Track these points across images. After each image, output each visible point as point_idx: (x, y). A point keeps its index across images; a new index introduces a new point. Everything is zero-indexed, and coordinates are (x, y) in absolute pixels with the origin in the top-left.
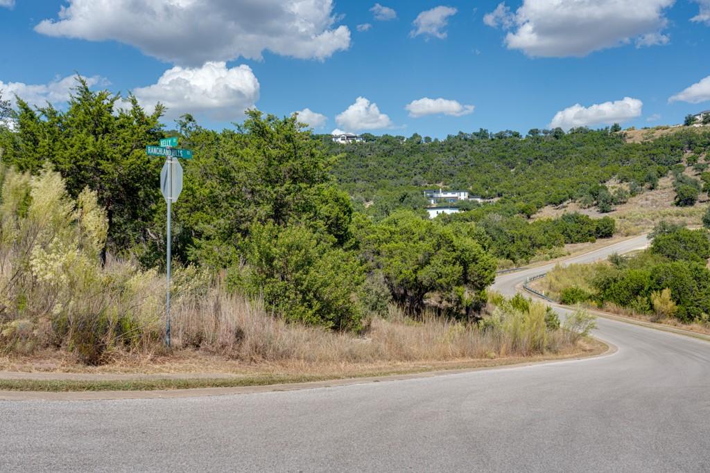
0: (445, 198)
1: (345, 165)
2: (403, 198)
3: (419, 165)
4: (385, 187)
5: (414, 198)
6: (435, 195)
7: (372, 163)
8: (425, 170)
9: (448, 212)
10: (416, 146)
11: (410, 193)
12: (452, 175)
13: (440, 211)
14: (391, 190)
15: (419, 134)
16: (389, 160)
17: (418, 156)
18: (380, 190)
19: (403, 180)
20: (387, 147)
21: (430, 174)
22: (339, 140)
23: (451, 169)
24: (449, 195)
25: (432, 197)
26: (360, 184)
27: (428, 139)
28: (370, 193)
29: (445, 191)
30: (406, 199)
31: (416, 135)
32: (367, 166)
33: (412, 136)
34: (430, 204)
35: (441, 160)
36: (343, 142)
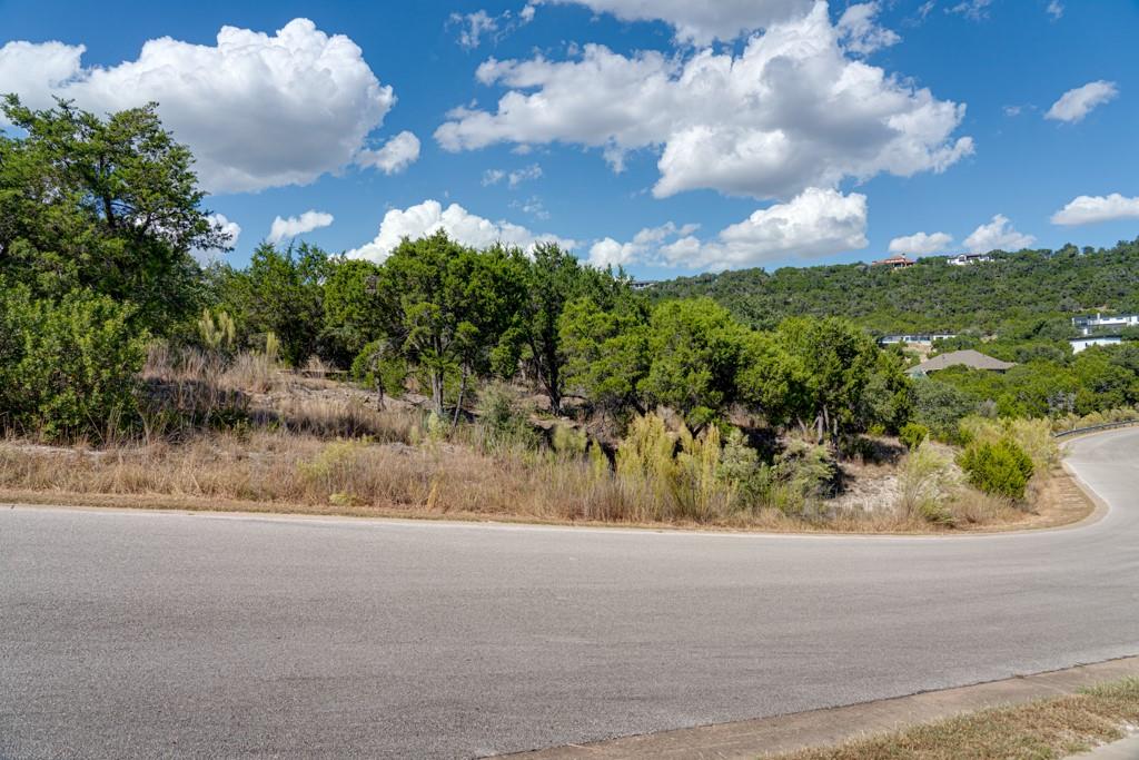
0: (1104, 325)
1: (962, 292)
2: (1039, 329)
3: (1072, 284)
4: (1016, 315)
5: (1056, 327)
6: (1091, 322)
7: (1000, 287)
8: (1078, 291)
9: (1102, 342)
10: (1068, 259)
11: (1049, 321)
12: (1122, 294)
13: (1091, 343)
14: (1024, 319)
15: (1073, 244)
16: (1026, 281)
17: (1071, 273)
18: (1009, 320)
19: (1043, 305)
20: (1024, 264)
21: (1086, 297)
22: (957, 262)
23: (1121, 287)
24: (1113, 321)
25: (1085, 325)
26: (980, 314)
27: (1088, 250)
28: (993, 324)
29: (1106, 316)
30: (1044, 329)
31: (1068, 246)
32: (993, 290)
33: (1062, 247)
34: (1081, 333)
35: (1103, 275)
36: (962, 263)
